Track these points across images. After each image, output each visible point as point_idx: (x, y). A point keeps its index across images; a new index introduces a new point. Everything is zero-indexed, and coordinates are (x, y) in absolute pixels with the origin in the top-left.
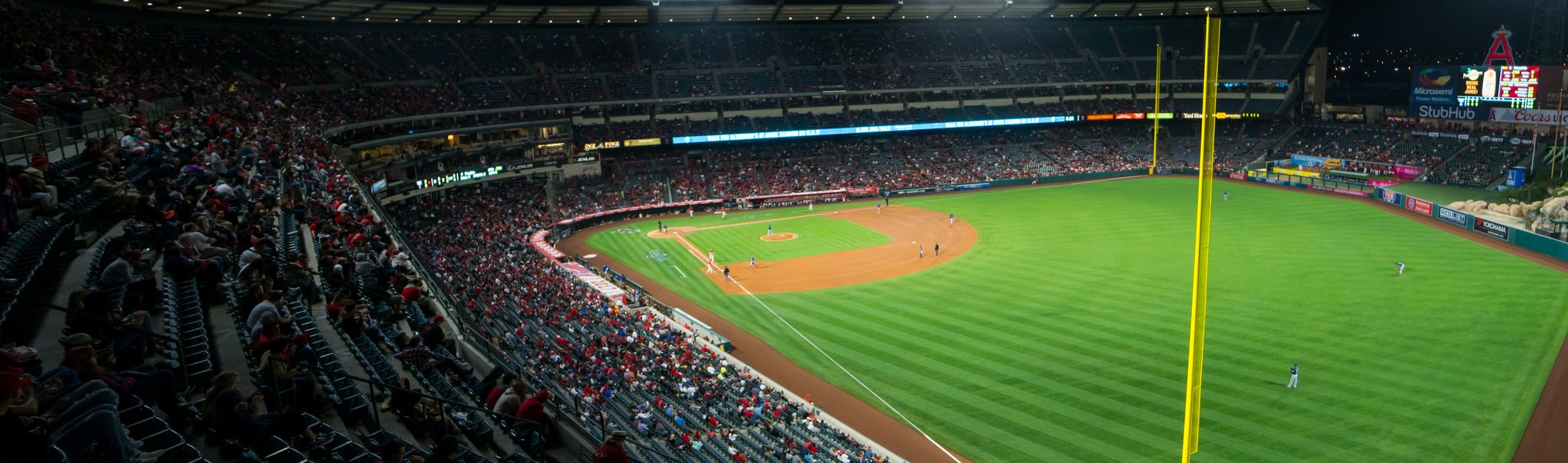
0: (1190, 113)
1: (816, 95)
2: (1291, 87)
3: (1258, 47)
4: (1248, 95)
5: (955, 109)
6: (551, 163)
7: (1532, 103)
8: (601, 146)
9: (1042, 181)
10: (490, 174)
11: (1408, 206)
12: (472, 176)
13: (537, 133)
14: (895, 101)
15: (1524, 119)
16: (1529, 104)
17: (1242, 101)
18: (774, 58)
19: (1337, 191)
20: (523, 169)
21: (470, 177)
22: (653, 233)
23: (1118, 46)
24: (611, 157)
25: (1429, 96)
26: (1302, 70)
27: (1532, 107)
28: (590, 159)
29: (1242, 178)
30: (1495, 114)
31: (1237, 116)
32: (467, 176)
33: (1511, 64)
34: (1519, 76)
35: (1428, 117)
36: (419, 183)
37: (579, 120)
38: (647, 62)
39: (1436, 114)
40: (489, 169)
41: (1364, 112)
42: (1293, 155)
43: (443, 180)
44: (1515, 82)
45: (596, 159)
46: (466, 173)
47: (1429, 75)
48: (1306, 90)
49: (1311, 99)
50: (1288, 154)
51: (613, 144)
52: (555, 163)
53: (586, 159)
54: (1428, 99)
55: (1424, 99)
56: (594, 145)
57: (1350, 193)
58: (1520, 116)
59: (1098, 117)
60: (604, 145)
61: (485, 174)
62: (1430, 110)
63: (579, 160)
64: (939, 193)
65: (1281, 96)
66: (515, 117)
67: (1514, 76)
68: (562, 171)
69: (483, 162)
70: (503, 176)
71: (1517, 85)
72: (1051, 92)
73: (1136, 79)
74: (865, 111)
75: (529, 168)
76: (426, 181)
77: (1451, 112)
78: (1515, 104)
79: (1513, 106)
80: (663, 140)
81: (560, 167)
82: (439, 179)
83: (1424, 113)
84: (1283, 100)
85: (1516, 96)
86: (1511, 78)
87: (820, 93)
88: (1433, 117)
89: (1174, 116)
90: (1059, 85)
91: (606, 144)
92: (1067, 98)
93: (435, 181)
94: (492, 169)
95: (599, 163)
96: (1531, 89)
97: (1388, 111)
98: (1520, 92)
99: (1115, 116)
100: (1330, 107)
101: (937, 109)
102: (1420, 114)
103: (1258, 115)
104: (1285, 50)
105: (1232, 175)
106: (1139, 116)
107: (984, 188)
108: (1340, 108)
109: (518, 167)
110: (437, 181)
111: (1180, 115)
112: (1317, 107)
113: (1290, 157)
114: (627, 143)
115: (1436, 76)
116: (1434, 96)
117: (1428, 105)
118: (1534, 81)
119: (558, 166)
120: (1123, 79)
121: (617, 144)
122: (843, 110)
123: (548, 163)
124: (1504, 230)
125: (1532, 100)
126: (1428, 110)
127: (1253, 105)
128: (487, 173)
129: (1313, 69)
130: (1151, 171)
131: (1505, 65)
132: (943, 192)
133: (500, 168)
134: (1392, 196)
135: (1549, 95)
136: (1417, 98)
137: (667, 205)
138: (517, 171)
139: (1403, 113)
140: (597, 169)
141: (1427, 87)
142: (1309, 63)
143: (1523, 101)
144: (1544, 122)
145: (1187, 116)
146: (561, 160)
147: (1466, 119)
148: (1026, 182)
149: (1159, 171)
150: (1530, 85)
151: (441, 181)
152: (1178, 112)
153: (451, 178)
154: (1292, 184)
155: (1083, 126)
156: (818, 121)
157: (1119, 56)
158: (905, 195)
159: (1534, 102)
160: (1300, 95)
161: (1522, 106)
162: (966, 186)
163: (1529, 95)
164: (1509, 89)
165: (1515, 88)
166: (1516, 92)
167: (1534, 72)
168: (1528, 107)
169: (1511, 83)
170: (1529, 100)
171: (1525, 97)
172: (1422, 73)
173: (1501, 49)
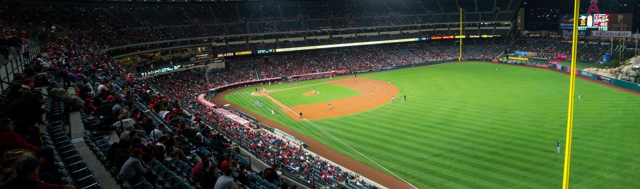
0: (472, 35)
1: (319, 31)
2: (512, 24)
3: (497, 8)
4: (495, 28)
5: (377, 36)
6: (202, 63)
7: (607, 29)
8: (225, 55)
9: (416, 65)
10: (175, 69)
11: (567, 71)
12: (167, 70)
13: (196, 50)
14: (352, 33)
15: (604, 35)
16: (605, 29)
17: (493, 30)
18: (300, 15)
19: (537, 65)
20: (190, 66)
21: (166, 70)
22: (253, 94)
23: (441, 9)
24: (229, 60)
25: (566, 26)
26: (515, 18)
27: (607, 30)
28: (220, 61)
29: (497, 61)
30: (593, 33)
31: (491, 36)
32: (164, 70)
33: (598, 13)
34: (601, 18)
35: (566, 35)
36: (143, 74)
37: (214, 44)
38: (244, 18)
39: (570, 34)
40: (174, 67)
41: (541, 33)
42: (516, 52)
43: (154, 72)
44: (600, 20)
45: (223, 61)
46: (164, 69)
47: (566, 18)
48: (517, 25)
49: (519, 28)
50: (514, 51)
51: (231, 54)
52: (204, 63)
53: (218, 61)
54: (566, 28)
55: (564, 28)
56: (222, 55)
57: (542, 66)
58: (602, 34)
59: (435, 38)
60: (227, 55)
61: (173, 69)
62: (567, 32)
63: (215, 62)
64: (374, 71)
65: (508, 28)
66: (186, 43)
67: (599, 18)
68: (208, 66)
69: (171, 63)
70: (181, 69)
71: (600, 21)
72: (415, 28)
73: (450, 22)
74: (339, 37)
75: (193, 66)
76: (146, 73)
78: (600, 29)
79: (599, 30)
80: (252, 52)
81: (207, 65)
82: (152, 72)
83: (565, 33)
84: (509, 29)
86: (598, 19)
87: (320, 30)
88: (568, 35)
89: (466, 37)
90: (419, 25)
91: (228, 54)
92: (422, 30)
93: (150, 73)
94: (176, 67)
95: (224, 63)
96: (606, 23)
97: (550, 33)
98: (602, 24)
99: (442, 38)
100: (527, 32)
101: (369, 36)
102: (563, 34)
103: (500, 36)
104: (508, 9)
105: (493, 60)
106: (452, 37)
107: (393, 69)
108: (531, 32)
109: (188, 66)
110: (151, 73)
111: (468, 36)
112: (522, 32)
113: (514, 53)
114: (237, 54)
115: (569, 18)
116: (568, 26)
117: (566, 30)
118: (607, 20)
119: (206, 64)
120: (444, 22)
121: (232, 54)
122: (330, 37)
123: (201, 63)
124: (610, 79)
125: (607, 27)
126: (566, 32)
127: (497, 32)
128: (174, 69)
129: (520, 17)
130: (459, 60)
131: (595, 14)
132: (376, 71)
133: (179, 66)
134: (560, 67)
135: (613, 25)
136: (562, 27)
137: (257, 80)
138: (187, 67)
139: (556, 33)
140: (223, 65)
141: (565, 23)
142: (518, 14)
143: (603, 28)
144: (612, 36)
145: (471, 37)
146: (207, 62)
147: (581, 35)
148: (410, 66)
149: (463, 59)
150: (606, 22)
151: (153, 73)
152: (467, 35)
153: (157, 71)
154: (518, 63)
155: (429, 42)
156: (319, 42)
157: (442, 13)
158: (360, 73)
159: (608, 28)
160: (515, 27)
161: (603, 30)
162: (385, 68)
163: (606, 25)
164: (598, 23)
165: (600, 23)
166: (600, 24)
167: (607, 16)
168: (605, 30)
169: (598, 21)
170: (606, 27)
171: (604, 26)
172: (563, 18)
173: (594, 8)
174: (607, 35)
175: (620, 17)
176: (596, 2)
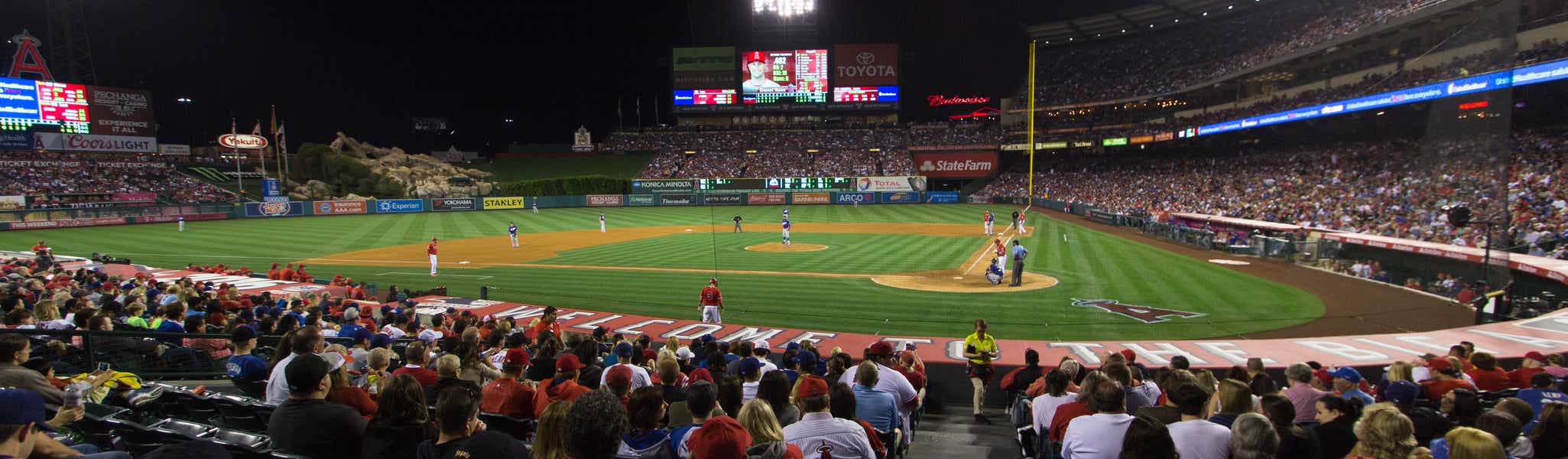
7: (87, 128)
15: (82, 145)
16: (83, 128)
27: (87, 132)
30: (42, 139)
33: (49, 79)
34: (62, 94)
44: (59, 102)
58: (75, 143)
67: (56, 94)
78: (65, 128)
79: (63, 130)
85: (63, 119)
86: (51, 93)
98: (70, 114)
118: (85, 102)
125: (86, 124)
131: (39, 76)
143: (75, 126)
144: (105, 149)
150: (79, 107)
159: (89, 126)
161: (76, 131)
163: (81, 119)
164: (54, 110)
165: (60, 109)
166: (63, 114)
167: (79, 92)
168: (83, 132)
169: (54, 104)
170: (82, 124)
171: (78, 123)
173: (29, 60)
174: (92, 146)
176: (37, 43)
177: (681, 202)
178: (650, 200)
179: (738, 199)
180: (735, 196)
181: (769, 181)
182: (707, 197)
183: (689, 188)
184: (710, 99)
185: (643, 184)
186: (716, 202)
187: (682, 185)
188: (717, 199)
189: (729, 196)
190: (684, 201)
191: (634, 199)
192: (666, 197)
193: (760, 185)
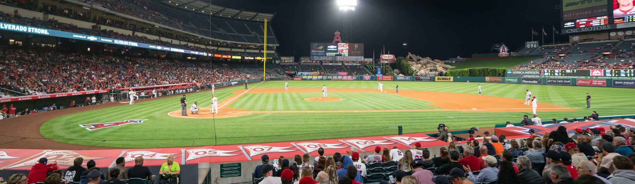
0: (247, 57)
4: (260, 51)
11: (378, 79)
16: (347, 55)
19: (343, 79)
30: (338, 58)
33: (341, 42)
34: (343, 46)
39: (320, 59)
44: (342, 48)
47: (316, 46)
55: (315, 54)
59: (217, 56)
62: (318, 58)
65: (273, 52)
77: (324, 58)
78: (343, 55)
85: (343, 52)
86: (341, 47)
89: (242, 58)
97: (303, 59)
98: (344, 51)
99: (222, 56)
102: (315, 59)
103: (271, 58)
105: (295, 79)
106: (229, 57)
111: (244, 58)
115: (319, 46)
116: (318, 53)
117: (317, 56)
125: (348, 53)
130: (264, 79)
131: (339, 43)
135: (351, 51)
136: (313, 54)
139: (307, 59)
141: (315, 50)
147: (329, 60)
149: (266, 79)
150: (347, 49)
152: (243, 56)
154: (324, 79)
161: (345, 56)
165: (342, 50)
167: (347, 45)
169: (341, 49)
171: (346, 53)
172: (314, 45)
173: (337, 38)
175: (356, 46)
176: (339, 33)
177: (532, 82)
178: (516, 80)
179: (569, 81)
180: (567, 80)
181: (593, 71)
182: (548, 80)
183: (537, 75)
184: (588, 24)
185: (513, 72)
186: (554, 83)
187: (534, 73)
188: (555, 81)
189: (563, 80)
190: (534, 82)
191: (507, 79)
192: (523, 79)
193: (587, 73)
